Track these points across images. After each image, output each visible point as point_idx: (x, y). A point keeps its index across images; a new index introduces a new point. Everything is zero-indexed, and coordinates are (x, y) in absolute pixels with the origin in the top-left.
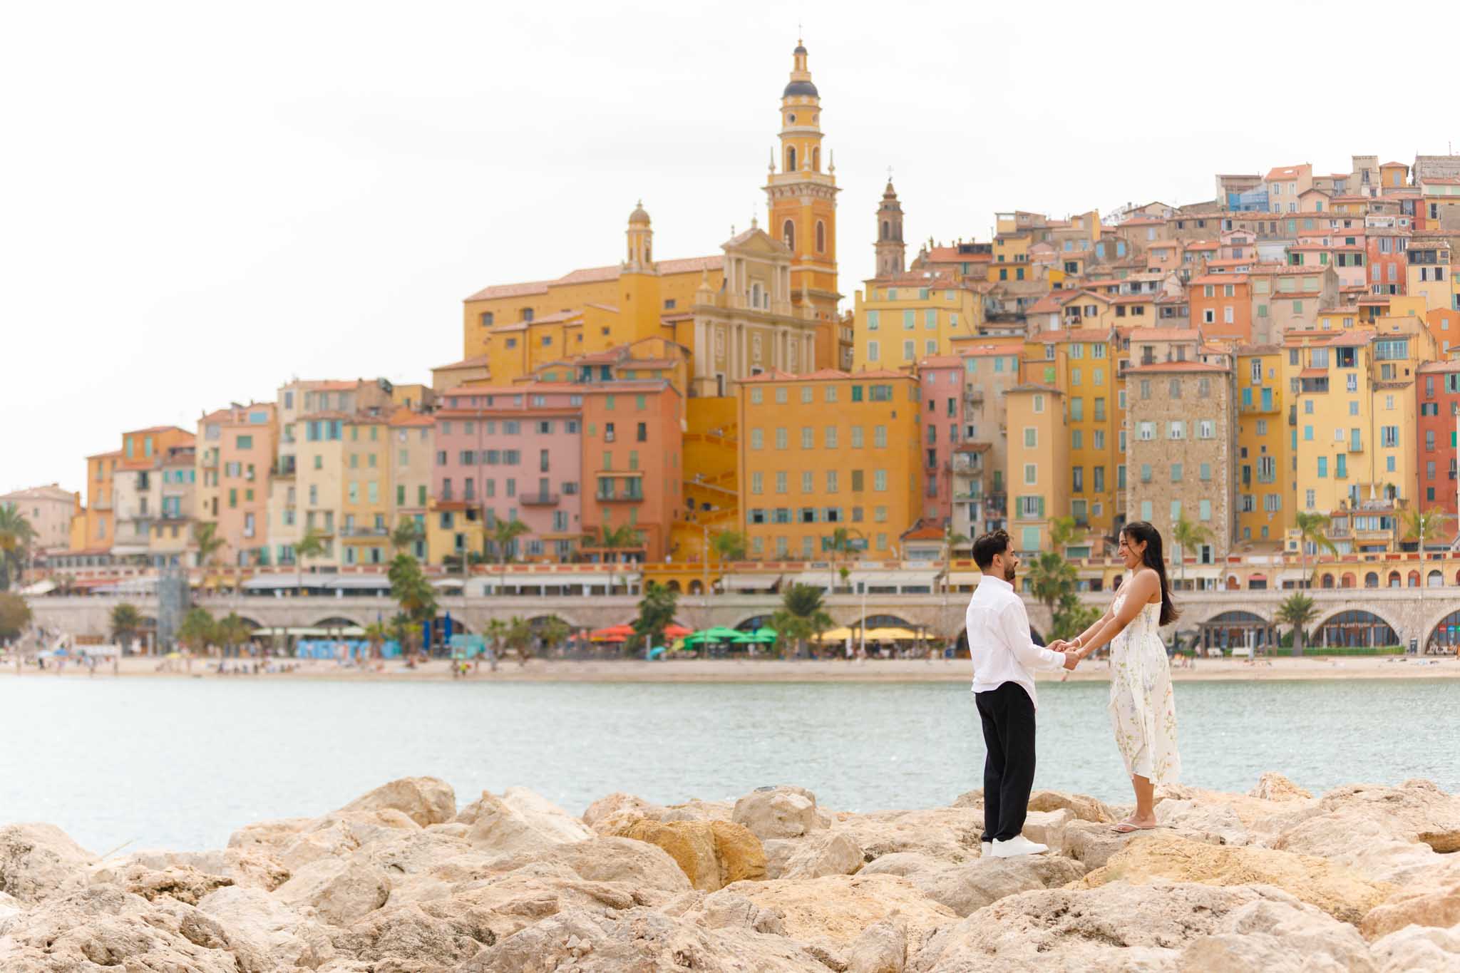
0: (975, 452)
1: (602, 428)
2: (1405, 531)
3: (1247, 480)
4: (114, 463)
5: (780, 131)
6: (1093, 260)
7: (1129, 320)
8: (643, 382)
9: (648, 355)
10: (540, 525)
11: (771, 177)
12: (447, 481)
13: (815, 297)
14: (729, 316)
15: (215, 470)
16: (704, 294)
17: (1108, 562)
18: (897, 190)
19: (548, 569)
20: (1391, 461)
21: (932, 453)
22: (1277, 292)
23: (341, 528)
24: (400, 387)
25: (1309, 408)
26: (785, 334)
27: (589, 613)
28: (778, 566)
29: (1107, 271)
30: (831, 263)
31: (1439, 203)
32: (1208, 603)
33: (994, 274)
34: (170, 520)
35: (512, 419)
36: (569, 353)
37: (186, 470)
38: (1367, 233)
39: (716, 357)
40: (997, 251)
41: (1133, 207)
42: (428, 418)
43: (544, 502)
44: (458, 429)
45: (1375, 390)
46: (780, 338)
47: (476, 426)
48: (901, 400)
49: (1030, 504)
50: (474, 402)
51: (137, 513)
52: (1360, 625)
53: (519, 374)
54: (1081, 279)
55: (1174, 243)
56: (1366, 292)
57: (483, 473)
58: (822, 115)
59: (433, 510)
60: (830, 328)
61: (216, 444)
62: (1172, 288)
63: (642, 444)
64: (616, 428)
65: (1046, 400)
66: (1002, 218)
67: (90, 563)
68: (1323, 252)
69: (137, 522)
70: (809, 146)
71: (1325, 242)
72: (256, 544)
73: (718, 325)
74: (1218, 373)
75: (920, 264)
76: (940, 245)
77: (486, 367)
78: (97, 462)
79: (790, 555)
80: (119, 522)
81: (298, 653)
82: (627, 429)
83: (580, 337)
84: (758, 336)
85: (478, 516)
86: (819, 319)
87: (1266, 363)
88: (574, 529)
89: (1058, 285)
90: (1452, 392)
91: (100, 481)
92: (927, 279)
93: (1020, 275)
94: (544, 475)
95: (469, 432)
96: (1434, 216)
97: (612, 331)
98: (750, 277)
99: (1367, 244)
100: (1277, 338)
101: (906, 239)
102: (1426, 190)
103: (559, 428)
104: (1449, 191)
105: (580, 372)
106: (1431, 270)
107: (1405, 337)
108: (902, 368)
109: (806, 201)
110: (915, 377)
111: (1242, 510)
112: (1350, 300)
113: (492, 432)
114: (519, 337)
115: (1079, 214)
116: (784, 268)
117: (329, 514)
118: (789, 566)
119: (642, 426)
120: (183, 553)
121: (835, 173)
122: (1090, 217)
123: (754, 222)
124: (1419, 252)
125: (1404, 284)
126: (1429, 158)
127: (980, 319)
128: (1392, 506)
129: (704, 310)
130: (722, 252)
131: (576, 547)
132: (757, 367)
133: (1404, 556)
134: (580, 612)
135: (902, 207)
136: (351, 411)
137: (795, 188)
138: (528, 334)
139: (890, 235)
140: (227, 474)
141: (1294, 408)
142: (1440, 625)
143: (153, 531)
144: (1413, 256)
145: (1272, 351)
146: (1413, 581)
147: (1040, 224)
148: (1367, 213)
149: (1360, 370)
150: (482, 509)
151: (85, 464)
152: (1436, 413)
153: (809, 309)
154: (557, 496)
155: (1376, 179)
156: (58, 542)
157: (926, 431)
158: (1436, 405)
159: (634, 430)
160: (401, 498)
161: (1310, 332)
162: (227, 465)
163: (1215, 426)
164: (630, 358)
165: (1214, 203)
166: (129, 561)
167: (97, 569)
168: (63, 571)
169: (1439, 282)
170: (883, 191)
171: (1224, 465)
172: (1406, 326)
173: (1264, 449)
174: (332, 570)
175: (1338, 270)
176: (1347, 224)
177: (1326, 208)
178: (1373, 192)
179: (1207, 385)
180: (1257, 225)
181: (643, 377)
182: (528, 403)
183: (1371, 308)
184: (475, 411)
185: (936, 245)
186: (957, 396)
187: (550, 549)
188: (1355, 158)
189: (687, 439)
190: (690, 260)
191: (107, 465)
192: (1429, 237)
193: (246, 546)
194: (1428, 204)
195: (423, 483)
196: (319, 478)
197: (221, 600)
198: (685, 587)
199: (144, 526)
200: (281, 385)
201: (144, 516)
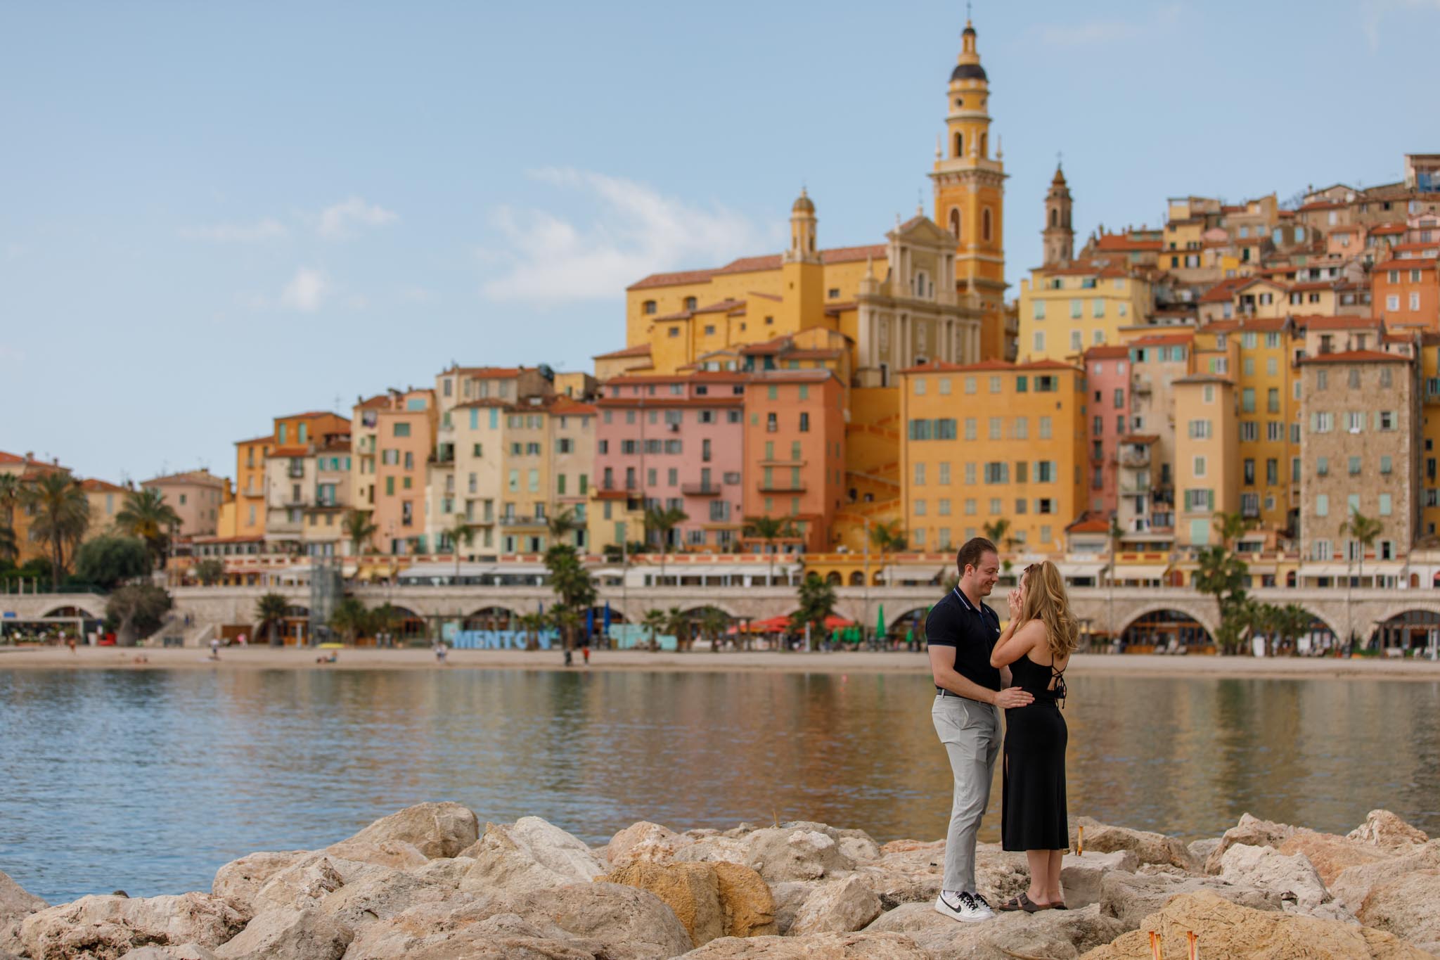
0: (1141, 444)
1: (764, 419)
3: (1431, 473)
5: (947, 116)
6: (1269, 245)
7: (1306, 308)
8: (806, 369)
9: (812, 345)
10: (699, 514)
11: (938, 164)
12: (608, 470)
13: (980, 285)
14: (893, 305)
15: (371, 457)
16: (867, 284)
17: (1281, 557)
18: (1066, 176)
19: (709, 559)
21: (1098, 444)
23: (501, 517)
24: (562, 375)
26: (949, 324)
27: (750, 603)
28: (940, 558)
29: (1284, 257)
30: (998, 251)
32: (1388, 601)
33: (1164, 263)
35: (673, 408)
36: (733, 341)
37: (342, 457)
39: (880, 347)
40: (1168, 237)
41: (1314, 190)
42: (589, 407)
43: (706, 493)
44: (619, 417)
46: (944, 327)
47: (638, 415)
48: (1066, 391)
49: (1195, 497)
50: (636, 391)
51: (290, 501)
53: (683, 363)
54: (1256, 266)
57: (644, 462)
58: (990, 99)
59: (594, 499)
60: (995, 316)
61: (372, 431)
62: (1353, 275)
63: (804, 435)
64: (779, 418)
65: (1216, 391)
66: (1174, 203)
67: (239, 551)
69: (290, 510)
70: (977, 131)
72: (413, 532)
73: (881, 315)
74: (1401, 362)
75: (1089, 252)
76: (1110, 232)
77: (648, 355)
78: (247, 446)
80: (270, 509)
82: (788, 419)
83: (743, 327)
84: (922, 326)
85: (640, 505)
86: (985, 308)
88: (736, 521)
89: (1232, 273)
91: (250, 466)
92: (1095, 267)
94: (706, 465)
95: (631, 421)
97: (776, 320)
98: (915, 266)
105: (743, 361)
108: (1069, 358)
109: (972, 188)
110: (1081, 367)
111: (1425, 504)
113: (654, 421)
114: (682, 326)
115: (1256, 198)
116: (949, 257)
117: (488, 502)
119: (805, 417)
120: (338, 541)
121: (1003, 159)
122: (1267, 202)
123: (921, 210)
127: (1149, 308)
129: (868, 300)
130: (885, 241)
131: (738, 537)
132: (921, 357)
134: (740, 602)
135: (1072, 194)
136: (512, 399)
137: (962, 175)
138: (691, 322)
139: (1060, 222)
140: (385, 461)
143: (307, 519)
147: (1214, 209)
150: (643, 499)
151: (234, 448)
153: (974, 299)
154: (719, 486)
156: (207, 530)
157: (1091, 422)
159: (796, 419)
160: (562, 488)
162: (385, 453)
163: (1397, 417)
164: (793, 347)
165: (1403, 184)
166: (281, 548)
167: (246, 557)
168: (210, 558)
170: (1052, 175)
171: (1407, 458)
174: (492, 559)
179: (1389, 375)
181: (807, 366)
182: (690, 391)
184: (638, 399)
185: (1106, 232)
186: (1124, 387)
187: (712, 539)
189: (849, 430)
190: (855, 247)
191: (258, 451)
193: (402, 534)
195: (585, 471)
196: (478, 466)
197: (375, 590)
198: (846, 579)
199: (298, 513)
200: (440, 371)
201: (297, 503)
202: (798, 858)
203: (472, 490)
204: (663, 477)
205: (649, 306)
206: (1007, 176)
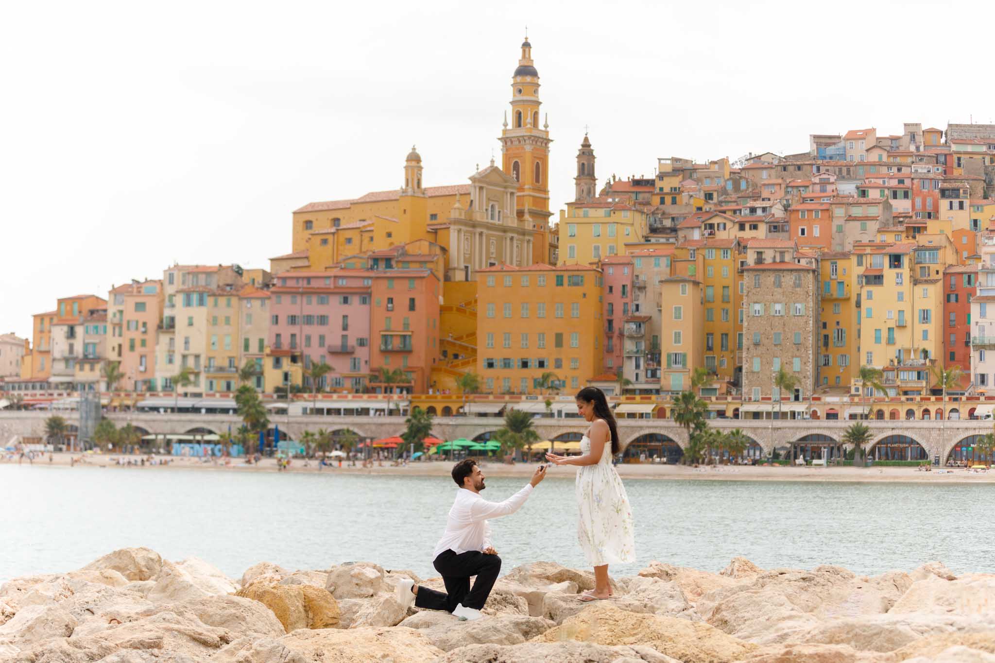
0: (640, 322)
1: (385, 301)
2: (934, 381)
3: (826, 344)
4: (51, 319)
5: (511, 100)
6: (724, 191)
7: (748, 233)
8: (414, 270)
9: (418, 252)
10: (341, 367)
11: (505, 131)
12: (278, 335)
13: (533, 214)
14: (474, 226)
15: (120, 325)
16: (456, 211)
17: (729, 399)
18: (591, 142)
19: (346, 397)
20: (925, 333)
21: (610, 322)
22: (850, 216)
23: (205, 367)
24: (248, 271)
25: (870, 296)
26: (512, 239)
27: (373, 428)
28: (503, 398)
29: (733, 200)
30: (545, 191)
31: (963, 157)
32: (797, 428)
33: (656, 200)
34: (89, 359)
35: (323, 294)
36: (363, 250)
37: (101, 325)
38: (912, 176)
39: (465, 253)
40: (659, 184)
41: (753, 156)
42: (266, 292)
43: (344, 352)
44: (286, 300)
45: (915, 284)
46: (508, 241)
47: (299, 298)
48: (590, 285)
49: (677, 359)
50: (298, 282)
51: (66, 354)
52: (901, 446)
53: (330, 263)
54: (715, 204)
55: (780, 181)
56: (911, 217)
57: (302, 331)
58: (540, 89)
59: (268, 355)
60: (543, 234)
61: (121, 308)
62: (778, 212)
63: (411, 313)
64: (395, 302)
65: (689, 287)
66: (662, 162)
67: (34, 388)
68: (882, 189)
69: (66, 360)
70: (531, 110)
71: (884, 182)
72: (146, 377)
73: (466, 232)
74: (808, 271)
75: (605, 193)
76: (620, 179)
77: (307, 258)
78: (40, 319)
79: (512, 390)
80: (54, 360)
81: (173, 451)
82: (402, 302)
83: (372, 239)
84: (493, 240)
85: (299, 360)
86: (535, 229)
87: (841, 264)
88: (364, 370)
89: (700, 209)
90: (968, 286)
91: (42, 332)
92: (610, 203)
93: (674, 202)
94: (345, 333)
95: (294, 303)
96: (959, 165)
97: (393, 235)
98: (489, 199)
99: (913, 184)
100: (848, 248)
101: (597, 175)
102: (954, 148)
103: (355, 300)
104: (969, 149)
105: (371, 262)
106: (956, 203)
107: (937, 249)
108: (591, 264)
109: (528, 148)
110: (600, 270)
111: (822, 365)
112: (900, 222)
113: (309, 303)
114: (330, 238)
115: (715, 160)
116: (512, 194)
117: (197, 357)
118: (511, 398)
119: (412, 301)
120: (98, 382)
121: (548, 129)
122: (723, 162)
123: (492, 161)
124: (948, 190)
125: (938, 212)
126: (957, 125)
127: (646, 231)
128: (925, 364)
129: (457, 222)
130: (470, 182)
131: (366, 382)
132: (492, 261)
133: (933, 398)
134: (367, 427)
135: (594, 153)
136: (214, 287)
137: (521, 139)
138: (336, 236)
139: (586, 172)
140: (128, 328)
141: (859, 295)
142: (956, 446)
143: (78, 367)
144: (943, 193)
145: (845, 256)
146: (939, 416)
147: (689, 166)
148: (913, 162)
149: (905, 270)
150: (302, 355)
151: (32, 319)
152: (957, 301)
153: (529, 222)
154: (353, 347)
155: (920, 139)
156: (13, 373)
157: (606, 307)
158: (957, 296)
159: (407, 302)
160: (247, 347)
161: (871, 244)
162: (128, 322)
163: (805, 307)
164: (405, 254)
165: (809, 154)
166: (60, 387)
167: (38, 392)
168: (16, 393)
169: (961, 211)
170: (582, 142)
171: (811, 334)
172: (938, 240)
173: (838, 323)
174: (198, 395)
175: (893, 202)
176: (899, 170)
177: (885, 159)
178: (918, 148)
179: (800, 279)
180: (837, 169)
181: (414, 267)
182: (335, 283)
183: (914, 228)
184: (299, 288)
185: (617, 180)
186: (628, 283)
187: (348, 384)
188: (905, 125)
189: (443, 309)
190: (448, 187)
191: (47, 321)
192: (956, 180)
193: (140, 378)
194: (955, 157)
195: (262, 337)
196: (191, 332)
197: (122, 415)
198: (439, 411)
199: (71, 363)
200: (166, 268)
201: (71, 356)
202: (357, 584)
203: (187, 348)
204: (315, 341)
205: (308, 224)
206: (552, 141)
